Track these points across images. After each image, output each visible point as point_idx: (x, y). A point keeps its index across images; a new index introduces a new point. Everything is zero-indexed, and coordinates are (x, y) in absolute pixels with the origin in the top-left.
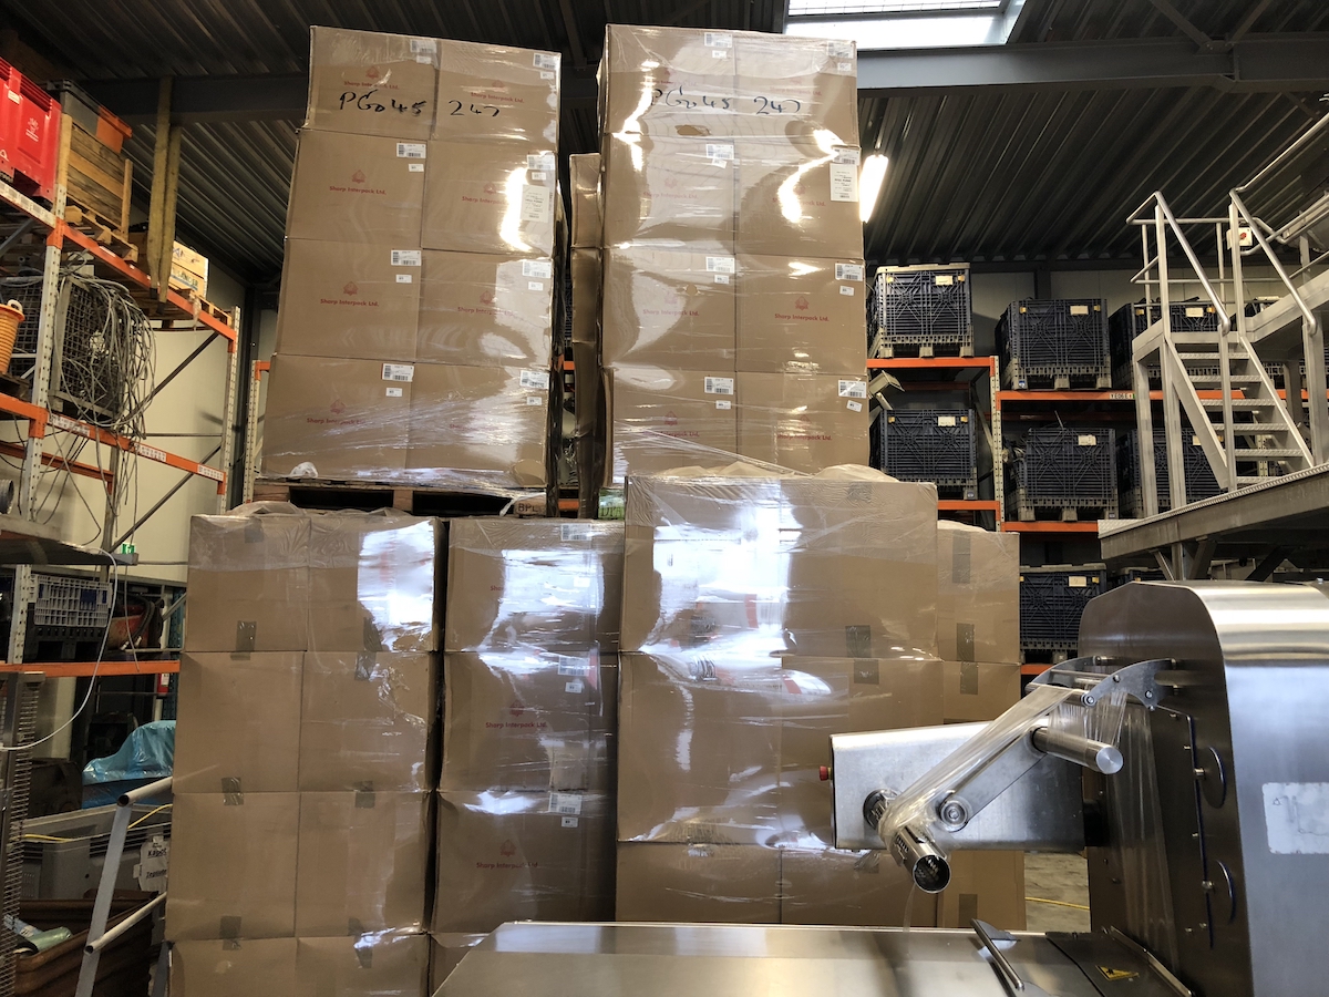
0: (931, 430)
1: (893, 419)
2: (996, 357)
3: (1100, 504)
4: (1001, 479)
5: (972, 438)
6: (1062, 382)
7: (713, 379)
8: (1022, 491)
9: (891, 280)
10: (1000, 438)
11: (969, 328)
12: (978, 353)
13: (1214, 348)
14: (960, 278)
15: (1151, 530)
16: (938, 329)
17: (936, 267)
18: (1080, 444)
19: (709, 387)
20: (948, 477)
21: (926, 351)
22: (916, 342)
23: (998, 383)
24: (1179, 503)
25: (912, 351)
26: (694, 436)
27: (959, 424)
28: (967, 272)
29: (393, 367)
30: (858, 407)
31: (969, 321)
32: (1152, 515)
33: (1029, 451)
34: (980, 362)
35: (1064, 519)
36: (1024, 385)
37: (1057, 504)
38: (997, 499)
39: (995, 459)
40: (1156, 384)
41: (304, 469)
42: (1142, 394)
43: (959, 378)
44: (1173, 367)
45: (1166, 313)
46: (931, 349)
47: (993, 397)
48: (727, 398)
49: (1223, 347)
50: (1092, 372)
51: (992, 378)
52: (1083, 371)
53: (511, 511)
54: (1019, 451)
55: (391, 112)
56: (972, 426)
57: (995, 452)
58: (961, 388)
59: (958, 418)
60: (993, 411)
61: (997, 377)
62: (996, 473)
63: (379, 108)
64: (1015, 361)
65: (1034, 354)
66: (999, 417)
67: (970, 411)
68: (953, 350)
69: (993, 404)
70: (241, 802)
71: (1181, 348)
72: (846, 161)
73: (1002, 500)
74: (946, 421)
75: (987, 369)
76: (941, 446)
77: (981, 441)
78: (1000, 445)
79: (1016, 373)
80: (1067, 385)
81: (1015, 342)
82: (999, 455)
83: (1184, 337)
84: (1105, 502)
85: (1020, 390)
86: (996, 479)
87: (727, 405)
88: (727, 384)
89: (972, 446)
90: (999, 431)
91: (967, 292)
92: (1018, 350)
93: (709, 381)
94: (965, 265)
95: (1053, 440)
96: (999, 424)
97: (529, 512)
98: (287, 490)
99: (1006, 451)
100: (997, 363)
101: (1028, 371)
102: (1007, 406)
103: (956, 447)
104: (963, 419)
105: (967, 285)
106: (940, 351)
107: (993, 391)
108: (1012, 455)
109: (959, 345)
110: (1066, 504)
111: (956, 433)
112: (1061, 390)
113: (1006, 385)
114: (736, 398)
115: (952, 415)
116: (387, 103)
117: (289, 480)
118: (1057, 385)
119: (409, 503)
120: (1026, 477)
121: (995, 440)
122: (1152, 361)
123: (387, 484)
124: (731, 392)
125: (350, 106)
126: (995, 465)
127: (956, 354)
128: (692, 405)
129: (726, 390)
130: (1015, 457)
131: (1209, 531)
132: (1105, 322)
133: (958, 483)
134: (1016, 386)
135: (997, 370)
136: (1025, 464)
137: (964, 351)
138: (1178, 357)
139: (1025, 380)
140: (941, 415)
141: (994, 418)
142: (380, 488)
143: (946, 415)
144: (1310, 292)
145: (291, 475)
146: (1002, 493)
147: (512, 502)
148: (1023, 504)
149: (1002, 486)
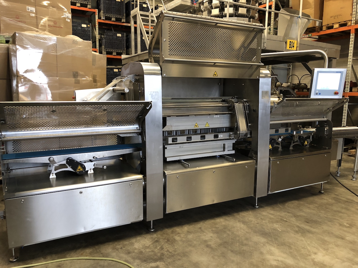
0: (80, 28)
2: (97, 10)
3: (121, 52)
4: (98, 43)
5: (91, 31)
6: (113, 19)
7: (29, 7)
8: (103, 47)
10: (98, 32)
12: (93, 8)
13: (148, 16)
15: (133, 58)
18: (117, 36)
19: (28, 9)
22: (75, 2)
23: (97, 17)
24: (139, 52)
25: (75, 4)
26: (25, 23)
27: (87, 27)
30: (69, 21)
32: (133, 55)
33: (105, 36)
34: (93, 10)
35: (113, 54)
36: (104, 19)
37: (112, 51)
38: (97, 48)
39: (97, 38)
40: (135, 23)
42: (132, 24)
43: (87, 14)
44: (139, 19)
45: (138, 6)
46: (79, 4)
47: (96, 21)
48: (33, 13)
49: (150, 16)
50: (121, 17)
51: (96, 15)
52: (119, 17)
54: (103, 36)
56: (91, 28)
57: (97, 36)
58: (88, 17)
60: (96, 25)
61: (97, 15)
62: (97, 41)
64: (102, 11)
65: (107, 11)
66: (98, 26)
67: (90, 24)
68: (85, 6)
69: (96, 23)
71: (141, 15)
73: (98, 49)
74: (84, 26)
75: (94, 13)
76: (83, 33)
77: (93, 32)
78: (98, 34)
79: (102, 15)
80: (115, 20)
81: (102, 6)
82: (98, 37)
83: (142, 13)
84: (123, 51)
85: (103, 20)
86: (97, 43)
87: (34, 15)
88: (33, 9)
89: (91, 33)
90: (98, 30)
92: (103, 8)
93: (28, 8)
95: (111, 34)
96: (98, 28)
99: (99, 36)
100: (97, 11)
101: (105, 15)
102: (100, 24)
103: (87, 33)
104: (88, 26)
106: (82, 5)
107: (96, 19)
108: (101, 37)
109: (87, 4)
110: (114, 51)
111: (87, 29)
112: (113, 21)
113: (100, 18)
114: (36, 13)
115: (86, 24)
118: (112, 20)
120: (104, 43)
121: (97, 32)
122: (135, 17)
124: (34, 12)
126: (97, 39)
127: (87, 7)
128: (23, 14)
129: (33, 11)
130: (102, 38)
131: (145, 59)
132: (124, 4)
134: (102, 18)
135: (97, 13)
136: (104, 40)
137: (89, 6)
138: (141, 17)
140: (83, 24)
141: (96, 26)
143: (84, 24)
144: (167, 6)
146: (98, 47)
148: (103, 50)
149: (98, 45)
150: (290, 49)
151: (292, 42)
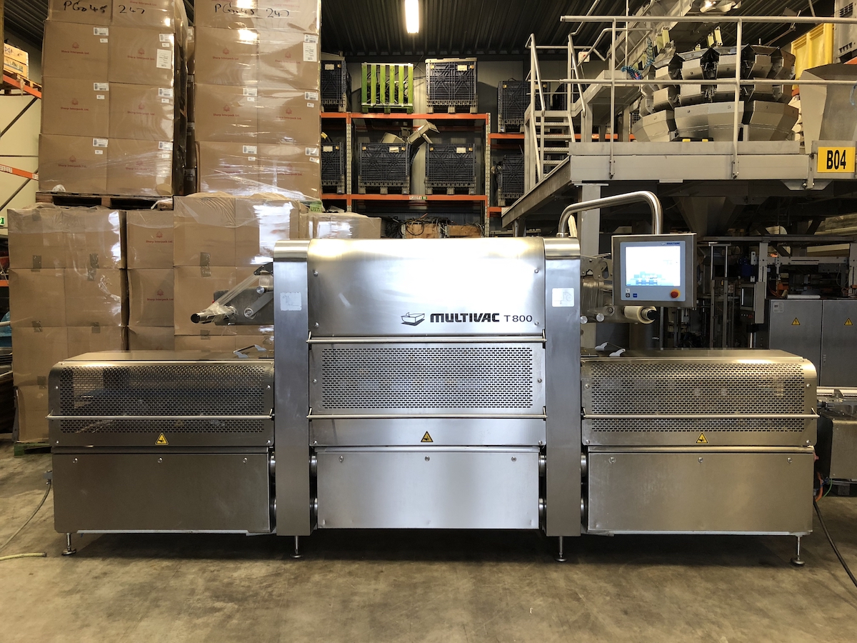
0: (453, 155)
1: (432, 149)
2: (489, 114)
4: (489, 183)
5: (475, 160)
7: (247, 147)
8: (499, 190)
9: (433, 67)
10: (489, 160)
11: (475, 96)
12: (479, 112)
14: (471, 67)
15: (510, 213)
16: (457, 97)
17: (458, 60)
19: (245, 151)
20: (461, 182)
21: (451, 109)
22: (446, 104)
23: (489, 129)
25: (443, 109)
27: (468, 152)
28: (475, 63)
29: (98, 140)
30: (315, 160)
31: (475, 92)
33: (504, 168)
34: (480, 116)
36: (503, 130)
38: (486, 194)
41: (59, 188)
44: (533, 127)
46: (454, 108)
47: (487, 137)
48: (253, 155)
51: (487, 126)
53: (156, 207)
54: (499, 167)
55: (89, 11)
56: (475, 153)
58: (471, 130)
59: (467, 148)
60: (487, 145)
61: (490, 125)
62: (486, 180)
63: (84, 9)
64: (499, 116)
65: (509, 113)
66: (489, 148)
67: (474, 144)
68: (465, 110)
69: (487, 141)
70: (41, 331)
72: (311, 41)
73: (489, 195)
74: (461, 150)
75: (484, 121)
76: (458, 165)
78: (489, 164)
79: (500, 123)
81: (500, 105)
82: (489, 170)
85: (501, 133)
86: (486, 183)
87: (253, 159)
88: (254, 149)
89: (474, 165)
90: (489, 156)
91: (475, 76)
92: (501, 110)
93: (245, 148)
94: (474, 59)
95: (517, 161)
96: (489, 152)
97: (164, 207)
98: (51, 197)
99: (492, 168)
100: (489, 117)
101: (506, 122)
102: (494, 142)
103: (465, 165)
104: (470, 149)
105: (475, 70)
106: (459, 110)
107: (487, 133)
108: (496, 170)
109: (469, 106)
111: (466, 157)
112: (523, 133)
113: (494, 129)
114: (258, 155)
115: (464, 147)
116: (87, 7)
117: (52, 193)
118: (521, 131)
119: (109, 204)
120: (502, 182)
123: (98, 195)
124: (256, 153)
125: (69, 8)
126: (486, 176)
127: (468, 111)
128: (237, 159)
129: (253, 152)
130: (499, 170)
133: (466, 185)
134: (499, 131)
135: (489, 121)
136: (502, 175)
137: (473, 110)
139: (504, 127)
140: (458, 147)
141: (486, 149)
142: (95, 196)
143: (461, 147)
145: (53, 191)
146: (489, 191)
147: (157, 203)
148: (499, 197)
149: (489, 187)
150: (829, 170)
151: (837, 152)
